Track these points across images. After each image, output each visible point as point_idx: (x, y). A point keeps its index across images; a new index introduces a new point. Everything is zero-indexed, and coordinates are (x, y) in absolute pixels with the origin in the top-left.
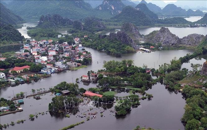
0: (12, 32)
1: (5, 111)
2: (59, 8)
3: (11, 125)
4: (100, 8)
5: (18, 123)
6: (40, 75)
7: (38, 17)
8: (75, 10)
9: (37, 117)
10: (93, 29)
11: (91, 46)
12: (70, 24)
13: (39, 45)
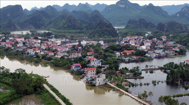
0: (111, 30)
1: (130, 76)
2: (140, 15)
3: (139, 85)
4: (178, 15)
5: (145, 84)
6: (145, 58)
7: (121, 23)
8: (154, 17)
9: (158, 83)
10: (175, 31)
11: (180, 43)
12: (152, 27)
13: (134, 39)
